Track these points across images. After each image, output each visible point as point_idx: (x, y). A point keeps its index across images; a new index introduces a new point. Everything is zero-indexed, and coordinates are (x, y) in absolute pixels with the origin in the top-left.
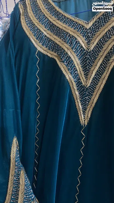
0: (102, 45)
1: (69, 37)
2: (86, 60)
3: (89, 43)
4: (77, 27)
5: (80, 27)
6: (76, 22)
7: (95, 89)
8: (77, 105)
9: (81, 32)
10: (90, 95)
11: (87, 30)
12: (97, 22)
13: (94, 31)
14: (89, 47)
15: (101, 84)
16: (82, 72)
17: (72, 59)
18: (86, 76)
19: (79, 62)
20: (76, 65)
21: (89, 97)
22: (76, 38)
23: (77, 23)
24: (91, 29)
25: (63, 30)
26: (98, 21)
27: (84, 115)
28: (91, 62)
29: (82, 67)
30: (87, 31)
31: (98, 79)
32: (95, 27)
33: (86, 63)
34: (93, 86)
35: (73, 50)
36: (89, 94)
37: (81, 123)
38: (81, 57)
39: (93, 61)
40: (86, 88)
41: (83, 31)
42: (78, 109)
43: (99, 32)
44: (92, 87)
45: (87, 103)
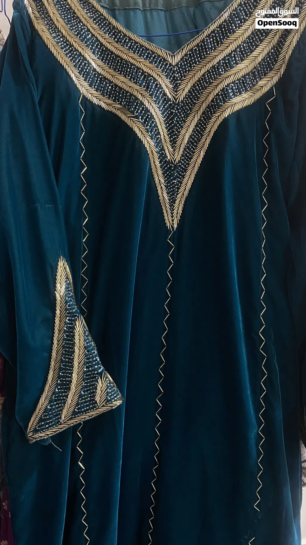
0: (197, 94)
1: (141, 75)
2: (173, 117)
3: (176, 88)
4: (155, 60)
5: (161, 60)
6: (152, 51)
7: (188, 167)
8: (160, 194)
9: (162, 68)
10: (180, 177)
11: (172, 67)
12: (188, 56)
13: (184, 70)
14: (176, 95)
15: (198, 157)
16: (167, 137)
17: (151, 114)
18: (172, 144)
19: (162, 119)
20: (158, 124)
21: (178, 181)
22: (155, 79)
23: (155, 53)
24: (179, 66)
25: (129, 62)
26: (190, 54)
27: (171, 211)
28: (181, 121)
29: (166, 128)
30: (173, 69)
31: (192, 149)
32: (185, 63)
33: (173, 122)
34: (185, 162)
35: (152, 98)
36: (178, 175)
37: (168, 224)
38: (164, 110)
39: (183, 120)
40: (174, 164)
41: (166, 68)
42: (161, 201)
43: (191, 73)
44: (183, 162)
45: (176, 191)
